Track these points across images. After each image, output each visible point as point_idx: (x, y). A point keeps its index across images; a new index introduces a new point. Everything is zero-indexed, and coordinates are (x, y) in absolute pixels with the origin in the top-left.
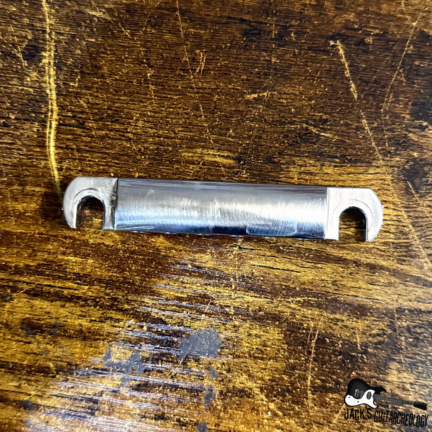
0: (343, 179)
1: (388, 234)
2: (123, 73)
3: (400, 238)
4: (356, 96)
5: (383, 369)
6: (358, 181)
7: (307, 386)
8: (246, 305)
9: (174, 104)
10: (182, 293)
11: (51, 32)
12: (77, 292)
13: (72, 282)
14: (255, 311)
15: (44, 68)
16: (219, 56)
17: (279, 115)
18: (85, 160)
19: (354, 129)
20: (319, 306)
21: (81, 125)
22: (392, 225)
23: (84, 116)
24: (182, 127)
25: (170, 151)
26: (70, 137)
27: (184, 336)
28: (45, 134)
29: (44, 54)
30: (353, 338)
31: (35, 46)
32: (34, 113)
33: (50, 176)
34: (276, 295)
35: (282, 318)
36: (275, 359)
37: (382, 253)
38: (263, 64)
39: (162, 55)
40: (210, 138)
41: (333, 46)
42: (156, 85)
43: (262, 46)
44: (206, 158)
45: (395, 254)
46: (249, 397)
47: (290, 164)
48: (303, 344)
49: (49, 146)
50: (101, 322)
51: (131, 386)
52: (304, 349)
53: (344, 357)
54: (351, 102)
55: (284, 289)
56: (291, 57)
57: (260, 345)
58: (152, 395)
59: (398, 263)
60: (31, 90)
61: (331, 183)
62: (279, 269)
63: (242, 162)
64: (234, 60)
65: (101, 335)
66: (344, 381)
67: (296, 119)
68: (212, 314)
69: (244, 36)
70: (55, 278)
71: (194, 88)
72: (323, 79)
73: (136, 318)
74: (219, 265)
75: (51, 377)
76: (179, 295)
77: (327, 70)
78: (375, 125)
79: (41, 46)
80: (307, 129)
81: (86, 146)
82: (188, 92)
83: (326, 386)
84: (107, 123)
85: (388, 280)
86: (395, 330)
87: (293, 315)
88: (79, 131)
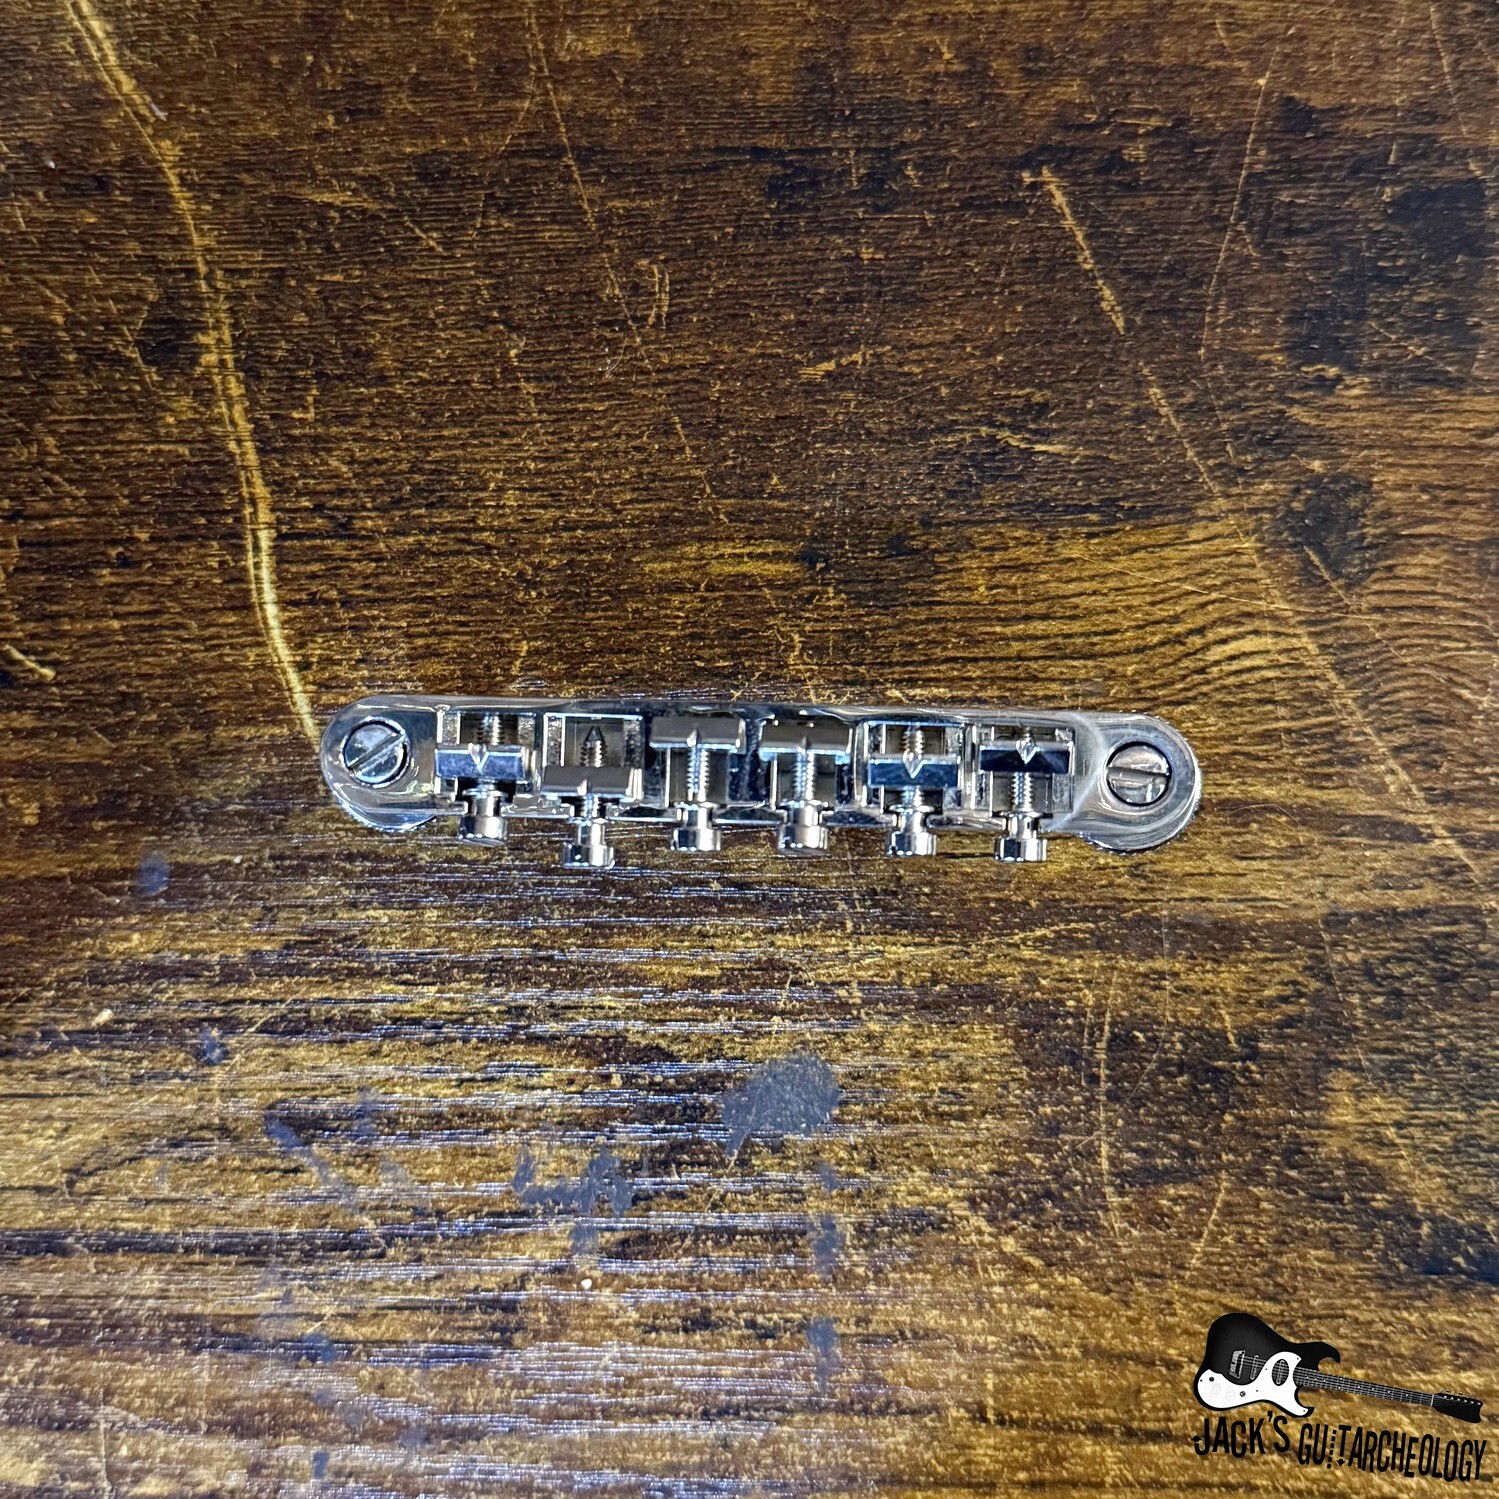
0: (1117, 567)
1: (1270, 707)
2: (439, 359)
3: (1305, 715)
4: (1120, 323)
5: (1308, 1093)
6: (1161, 567)
7: (1101, 1175)
8: (893, 972)
9: (599, 428)
10: (707, 964)
11: (211, 271)
12: (407, 1007)
13: (389, 981)
14: (922, 985)
15: (210, 381)
16: (709, 267)
17: (907, 411)
18: (368, 628)
19: (1127, 418)
20: (1101, 943)
21: (344, 530)
22: (1279, 679)
23: (347, 502)
24: (634, 490)
25: (609, 565)
26: (315, 567)
27: (730, 1085)
28: (245, 569)
29: (202, 339)
30: (1213, 1018)
31: (171, 320)
32: (203, 513)
33: (279, 688)
34: (974, 933)
35: (1003, 994)
36: (1000, 1111)
37: (1262, 765)
38: (839, 270)
39: (542, 291)
40: (716, 510)
41: (1034, 186)
42: (538, 379)
43: (827, 216)
44: (715, 568)
45: (1299, 760)
46: (943, 1230)
47: (958, 551)
48: (1074, 1059)
49: (261, 605)
50: (492, 1079)
51: (602, 1249)
52: (1077, 1070)
53: (1195, 1076)
54: (1108, 340)
55: (994, 911)
56: (916, 238)
57: (950, 1078)
58: (669, 1265)
59: (1310, 786)
60: (184, 450)
61: (1086, 585)
62: (972, 856)
63: (820, 566)
64: (751, 271)
65: (494, 1118)
66: (1205, 1142)
67: (956, 416)
68: (801, 1011)
69: (769, 197)
70: (338, 976)
71: (648, 373)
72: (1017, 288)
73: (588, 1056)
74: (800, 870)
75: (372, 1257)
76: (699, 972)
77: (1025, 261)
78: (1188, 398)
79: (189, 317)
80: (992, 440)
81: (366, 587)
82: (635, 385)
83: (1155, 1167)
84: (416, 512)
85: (1288, 838)
86: (1328, 980)
87: (1031, 978)
88: (339, 548)
